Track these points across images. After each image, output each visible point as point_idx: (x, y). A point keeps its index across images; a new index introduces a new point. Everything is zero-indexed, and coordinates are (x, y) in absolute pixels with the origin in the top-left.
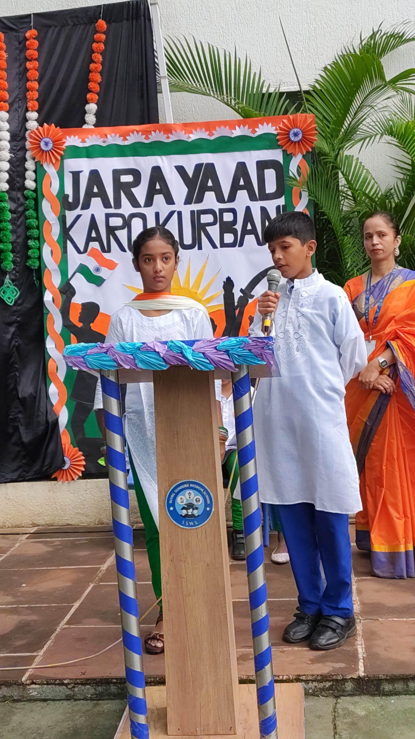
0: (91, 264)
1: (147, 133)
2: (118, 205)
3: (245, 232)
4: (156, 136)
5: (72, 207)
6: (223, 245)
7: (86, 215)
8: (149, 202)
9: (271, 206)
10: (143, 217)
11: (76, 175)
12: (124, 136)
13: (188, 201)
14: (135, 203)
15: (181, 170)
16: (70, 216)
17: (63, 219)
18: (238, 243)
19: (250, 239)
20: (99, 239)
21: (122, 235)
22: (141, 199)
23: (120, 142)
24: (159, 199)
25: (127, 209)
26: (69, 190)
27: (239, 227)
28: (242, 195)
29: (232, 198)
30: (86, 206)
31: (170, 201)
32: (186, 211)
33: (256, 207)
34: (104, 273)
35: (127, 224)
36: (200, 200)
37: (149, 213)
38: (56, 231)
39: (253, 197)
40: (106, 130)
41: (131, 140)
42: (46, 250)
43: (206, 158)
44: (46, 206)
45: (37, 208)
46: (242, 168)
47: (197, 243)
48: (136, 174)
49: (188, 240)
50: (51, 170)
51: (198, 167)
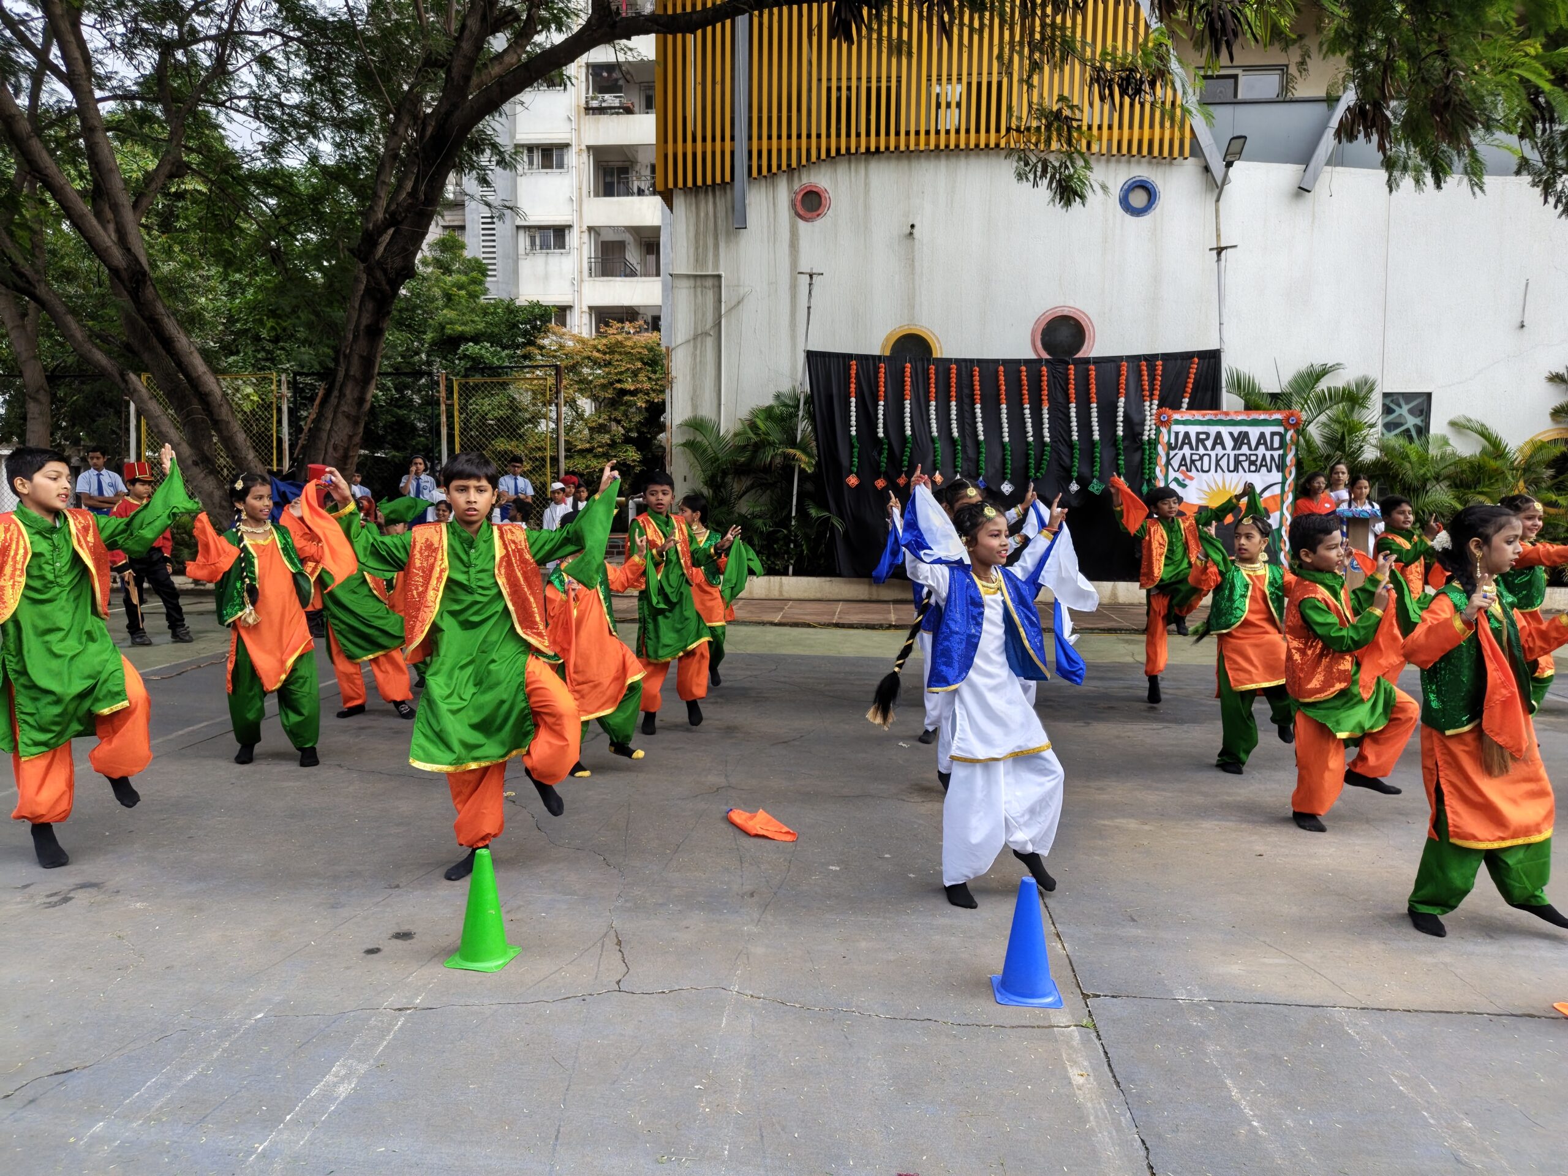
0: (1180, 477)
1: (1216, 415)
2: (1197, 449)
3: (1261, 465)
4: (1220, 417)
5: (1174, 449)
6: (1250, 471)
7: (1181, 453)
8: (1213, 448)
9: (1276, 454)
10: (1209, 455)
11: (1177, 434)
12: (1204, 416)
13: (1234, 449)
14: (1206, 448)
15: (1231, 434)
16: (1172, 453)
17: (1168, 455)
18: (1257, 470)
19: (1264, 469)
20: (1186, 465)
21: (1198, 464)
22: (1209, 447)
23: (1201, 418)
24: (1219, 447)
25: (1202, 451)
26: (1173, 441)
27: (1258, 463)
28: (1262, 448)
29: (1256, 448)
30: (1181, 448)
31: (1224, 448)
32: (1232, 454)
33: (1268, 454)
34: (1187, 482)
35: (1201, 458)
36: (1240, 448)
37: (1213, 454)
38: (1164, 460)
39: (1267, 449)
40: (1194, 412)
41: (1207, 418)
42: (1158, 470)
43: (1244, 429)
44: (1160, 448)
45: (1155, 448)
46: (1262, 435)
47: (1236, 469)
48: (1208, 435)
49: (1232, 468)
50: (1164, 430)
51: (1240, 433)
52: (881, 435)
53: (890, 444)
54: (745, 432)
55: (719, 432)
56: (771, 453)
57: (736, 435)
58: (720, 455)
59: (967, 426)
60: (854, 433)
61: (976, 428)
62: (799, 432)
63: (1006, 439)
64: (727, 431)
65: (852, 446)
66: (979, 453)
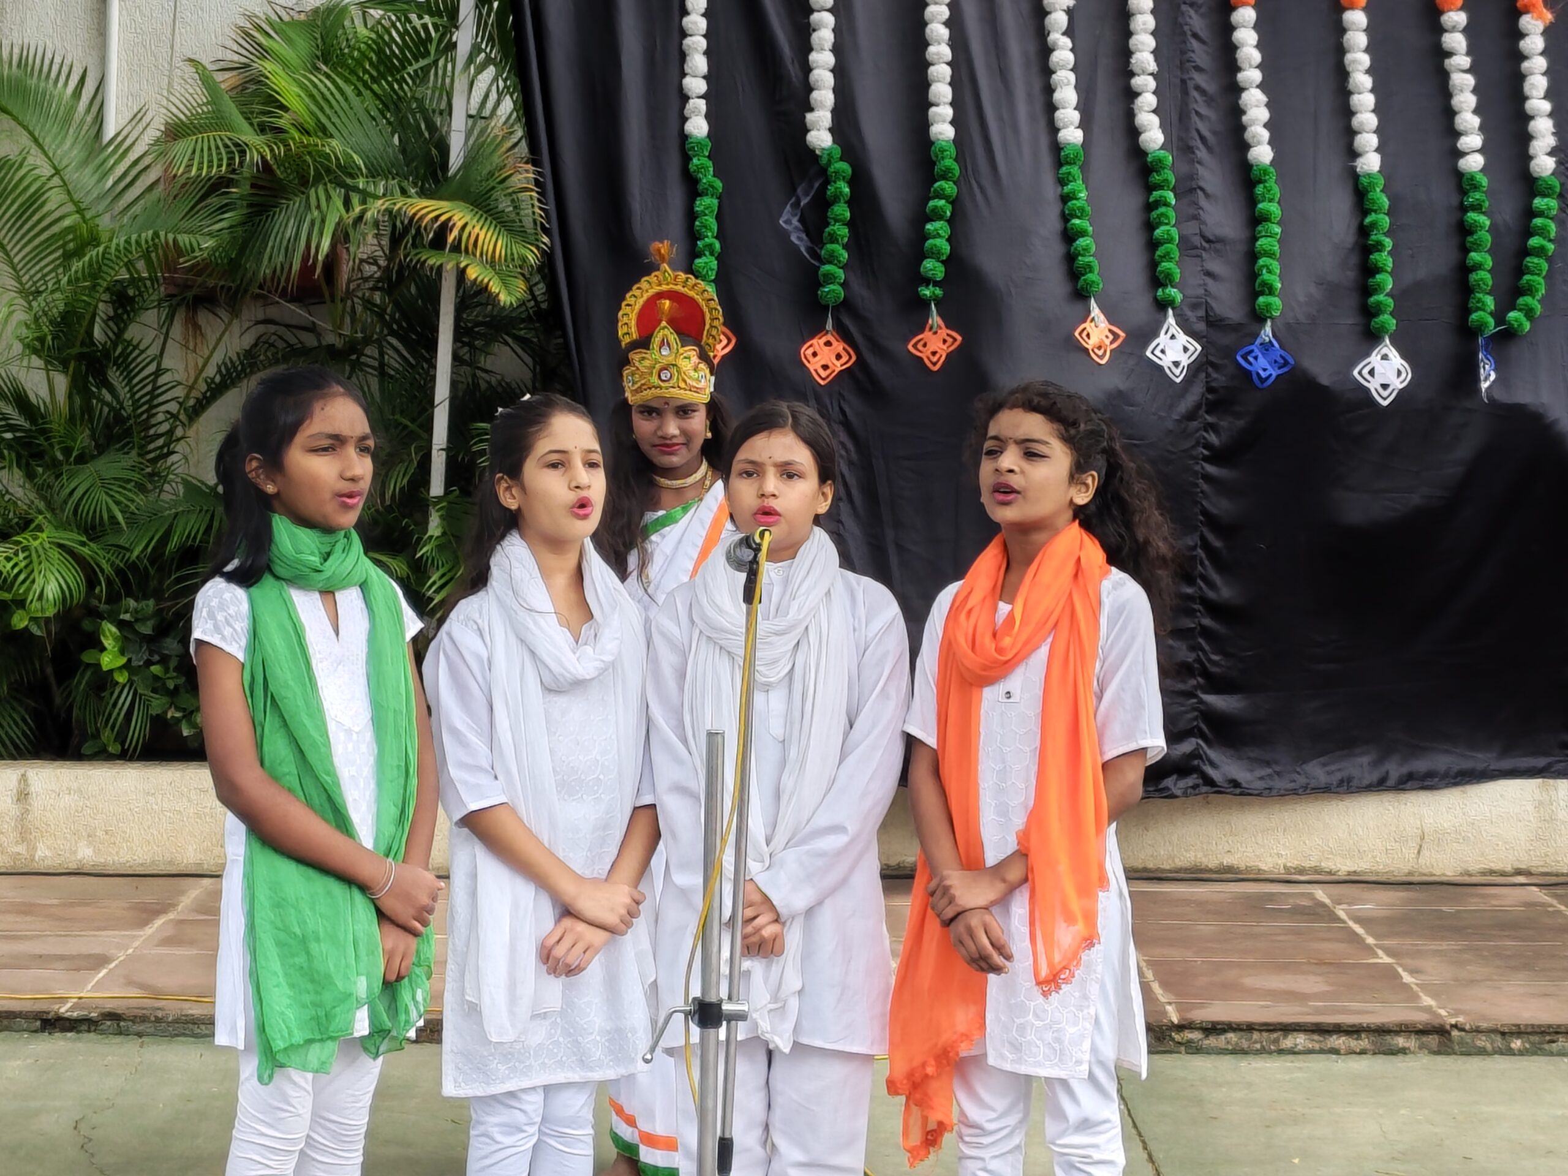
52: (821, 137)
53: (861, 180)
54: (217, 121)
55: (99, 121)
56: (336, 213)
57: (175, 132)
58: (105, 223)
59: (1199, 104)
60: (698, 126)
61: (1238, 112)
62: (458, 123)
63: (1371, 162)
64: (137, 117)
65: (692, 187)
66: (1255, 220)
